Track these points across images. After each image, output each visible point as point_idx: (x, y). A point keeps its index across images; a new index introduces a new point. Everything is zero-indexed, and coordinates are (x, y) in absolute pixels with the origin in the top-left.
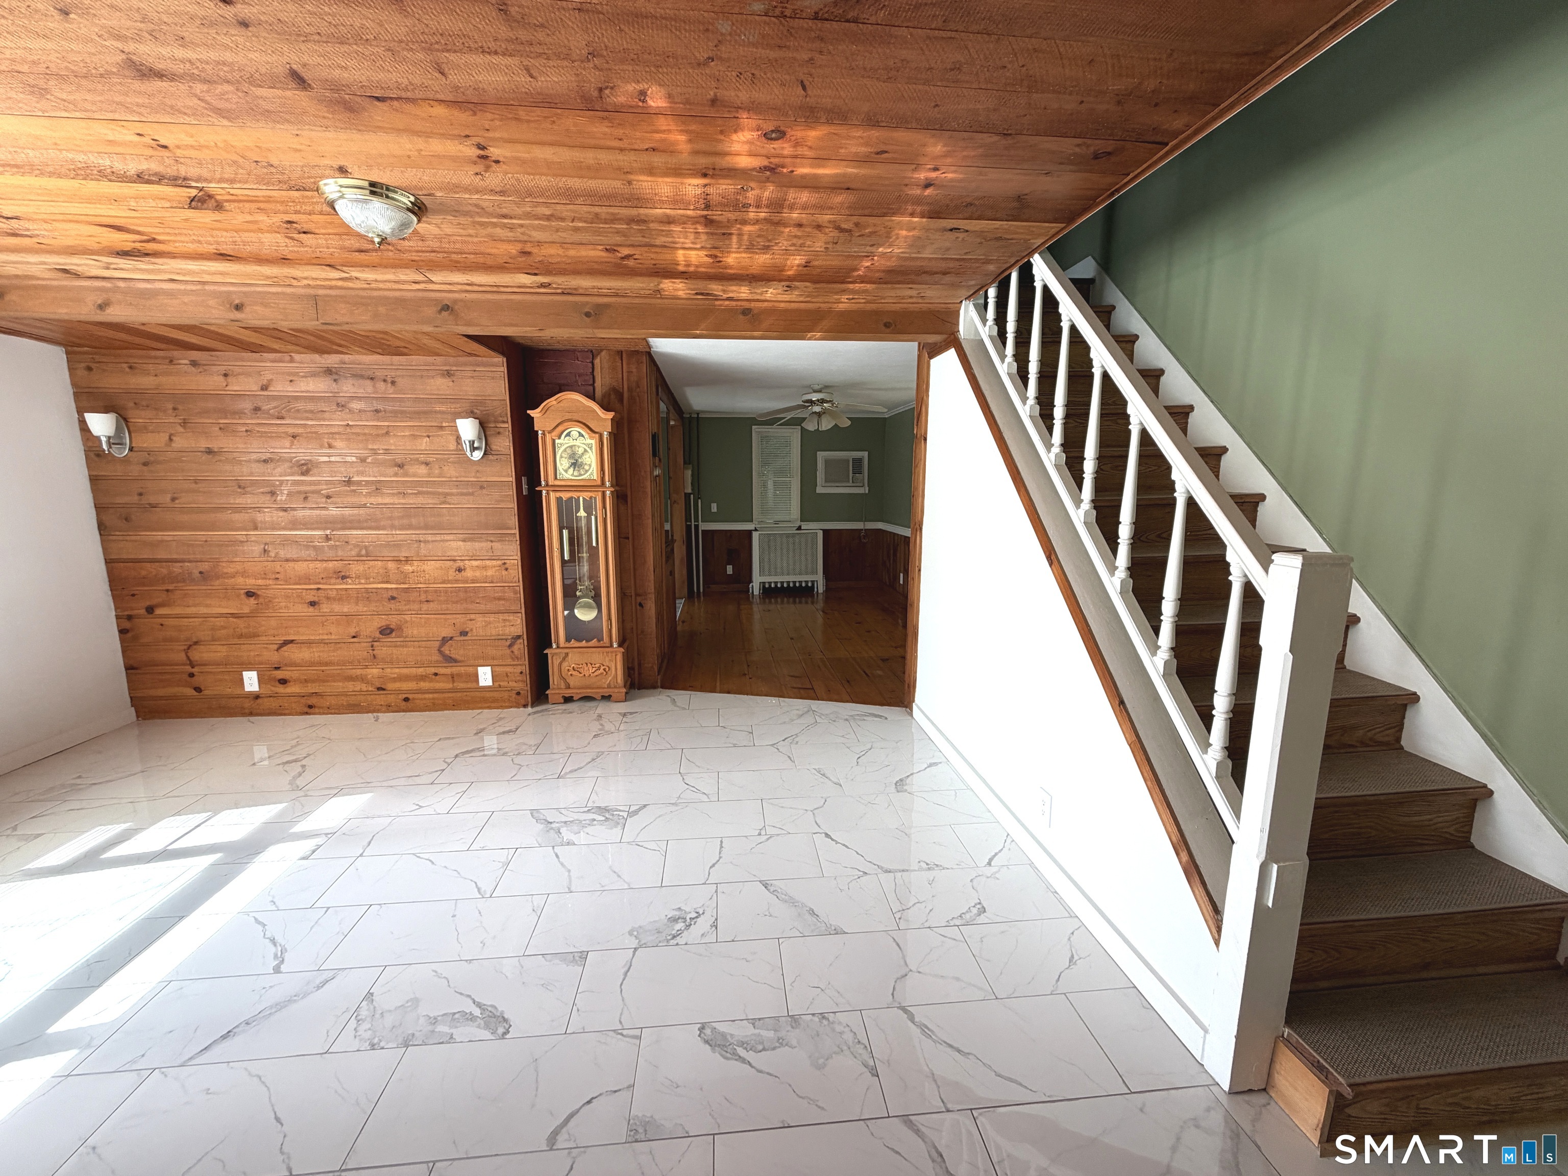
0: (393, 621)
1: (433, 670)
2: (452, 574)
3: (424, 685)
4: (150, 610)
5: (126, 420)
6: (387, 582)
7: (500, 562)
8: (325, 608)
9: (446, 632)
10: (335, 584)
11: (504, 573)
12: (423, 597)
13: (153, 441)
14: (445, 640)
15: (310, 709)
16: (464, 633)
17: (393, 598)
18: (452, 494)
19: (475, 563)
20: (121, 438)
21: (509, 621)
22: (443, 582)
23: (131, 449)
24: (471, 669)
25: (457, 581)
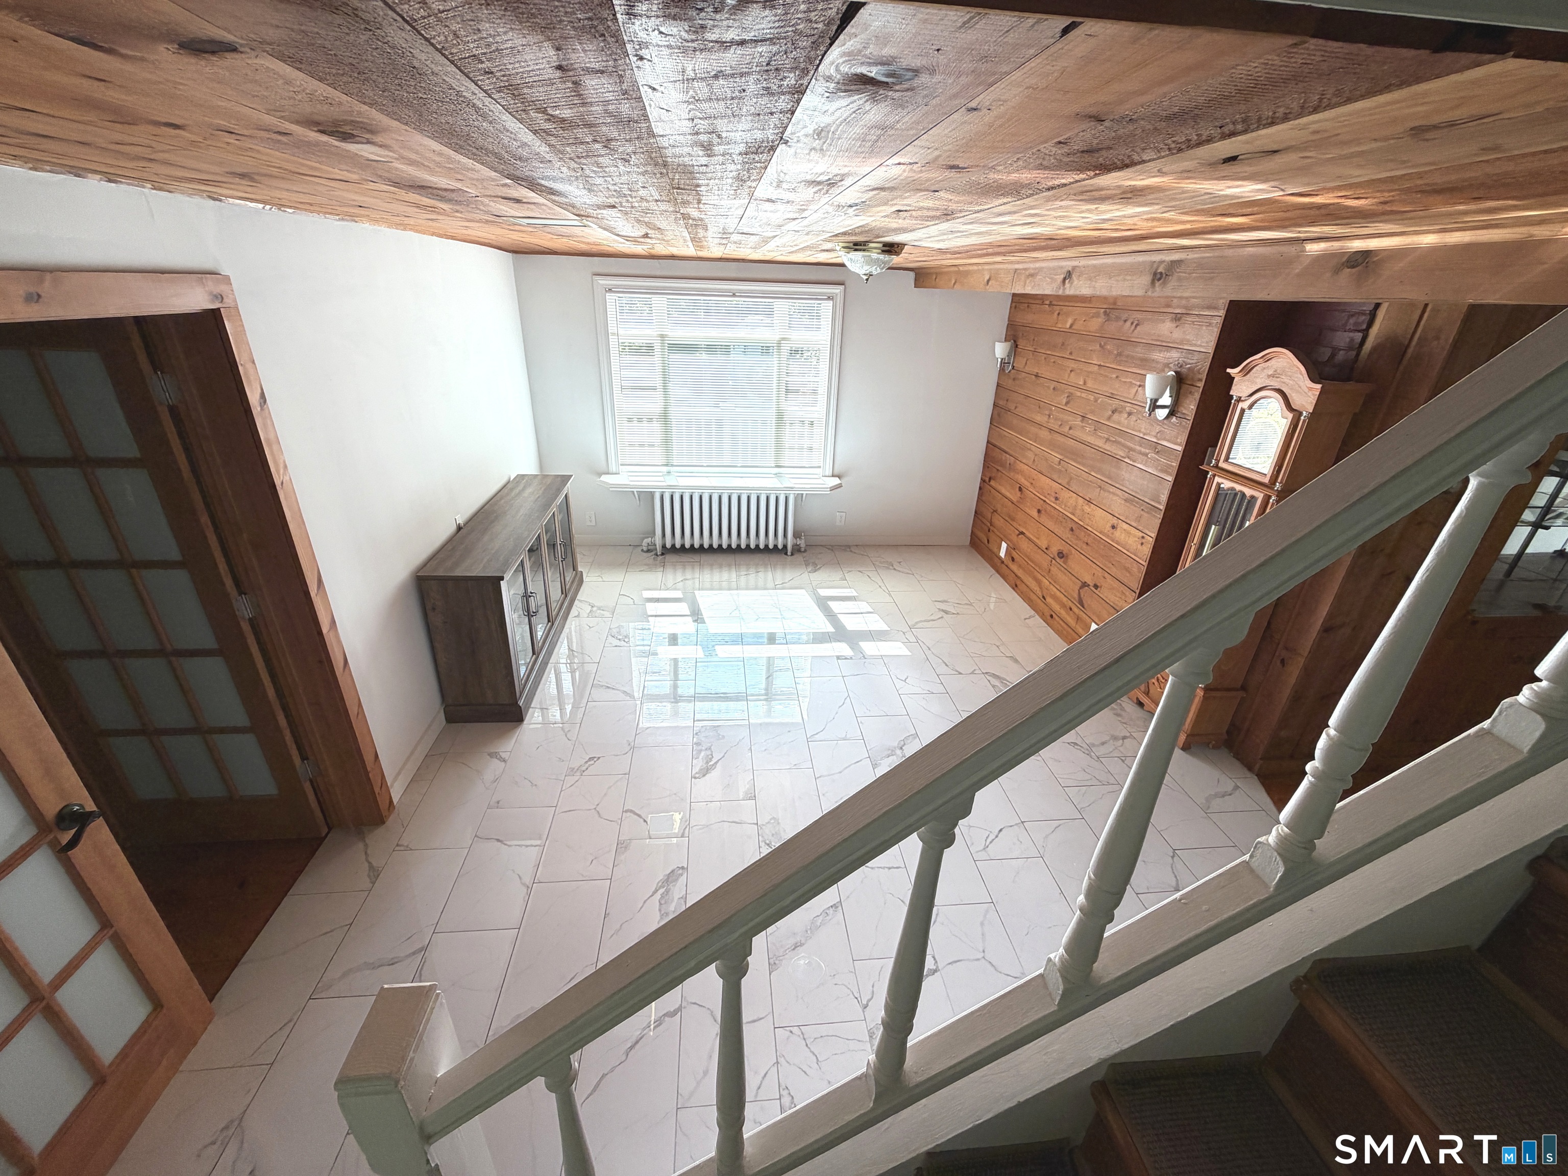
0: (1065, 549)
1: (1070, 604)
2: (1108, 527)
3: (1063, 613)
4: (990, 479)
5: (1017, 346)
6: (1074, 514)
7: (1141, 534)
8: (1044, 519)
9: (1088, 579)
10: (1051, 501)
11: (1139, 546)
12: (1085, 540)
13: (1020, 363)
14: (1085, 585)
15: (1015, 587)
16: (1096, 586)
17: (1072, 530)
18: (1134, 450)
19: (1125, 526)
20: (1009, 359)
21: (1126, 596)
22: (1100, 533)
23: (1013, 367)
24: (1089, 620)
25: (1108, 536)
